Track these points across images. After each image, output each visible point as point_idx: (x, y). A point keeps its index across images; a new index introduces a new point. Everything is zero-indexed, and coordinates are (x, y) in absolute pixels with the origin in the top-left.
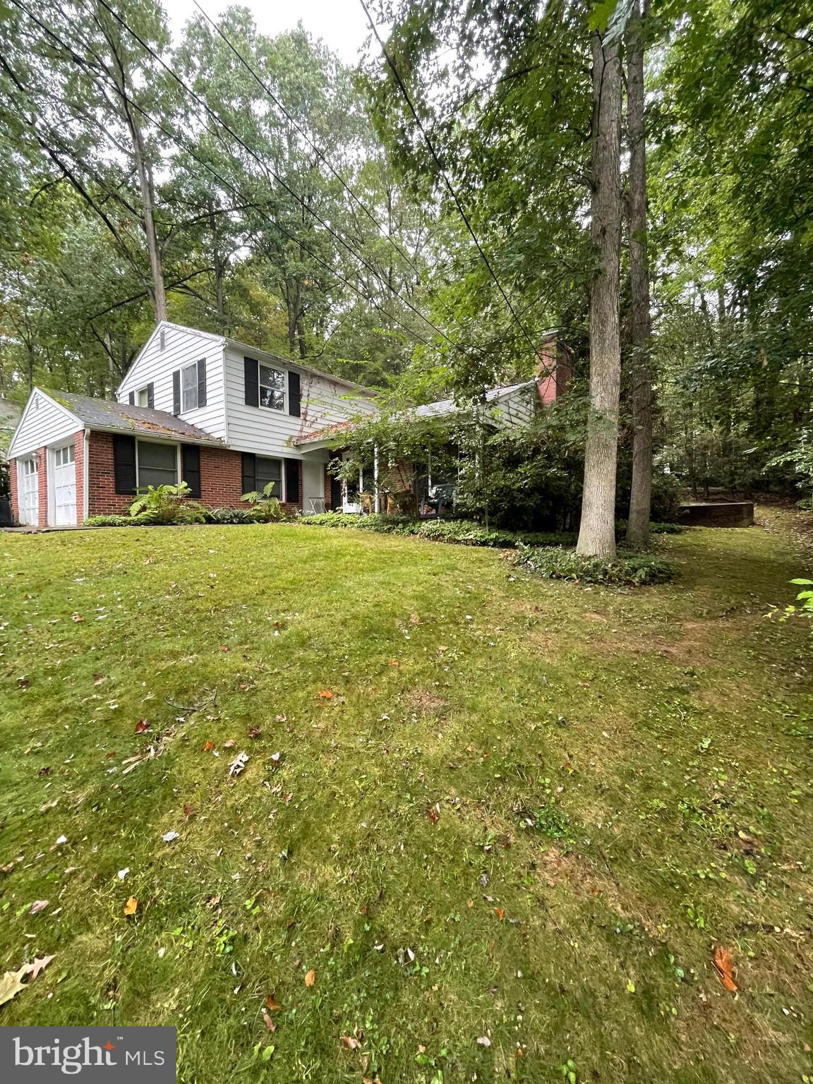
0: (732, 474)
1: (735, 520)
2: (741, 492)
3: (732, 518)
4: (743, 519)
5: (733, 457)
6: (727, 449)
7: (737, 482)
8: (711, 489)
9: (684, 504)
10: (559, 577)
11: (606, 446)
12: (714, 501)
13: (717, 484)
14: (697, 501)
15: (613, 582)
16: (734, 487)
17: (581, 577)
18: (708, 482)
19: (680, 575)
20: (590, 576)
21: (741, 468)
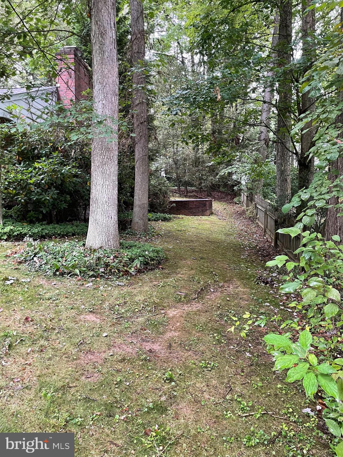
0: (201, 179)
1: (202, 211)
2: (205, 191)
3: (200, 209)
4: (207, 210)
5: (200, 168)
6: (197, 162)
7: (203, 185)
8: (189, 188)
9: (172, 199)
10: (62, 274)
11: (108, 149)
12: (190, 197)
13: (192, 185)
14: (180, 196)
15: (113, 274)
16: (201, 188)
17: (84, 272)
18: (187, 184)
19: (167, 259)
20: (93, 270)
21: (205, 175)
